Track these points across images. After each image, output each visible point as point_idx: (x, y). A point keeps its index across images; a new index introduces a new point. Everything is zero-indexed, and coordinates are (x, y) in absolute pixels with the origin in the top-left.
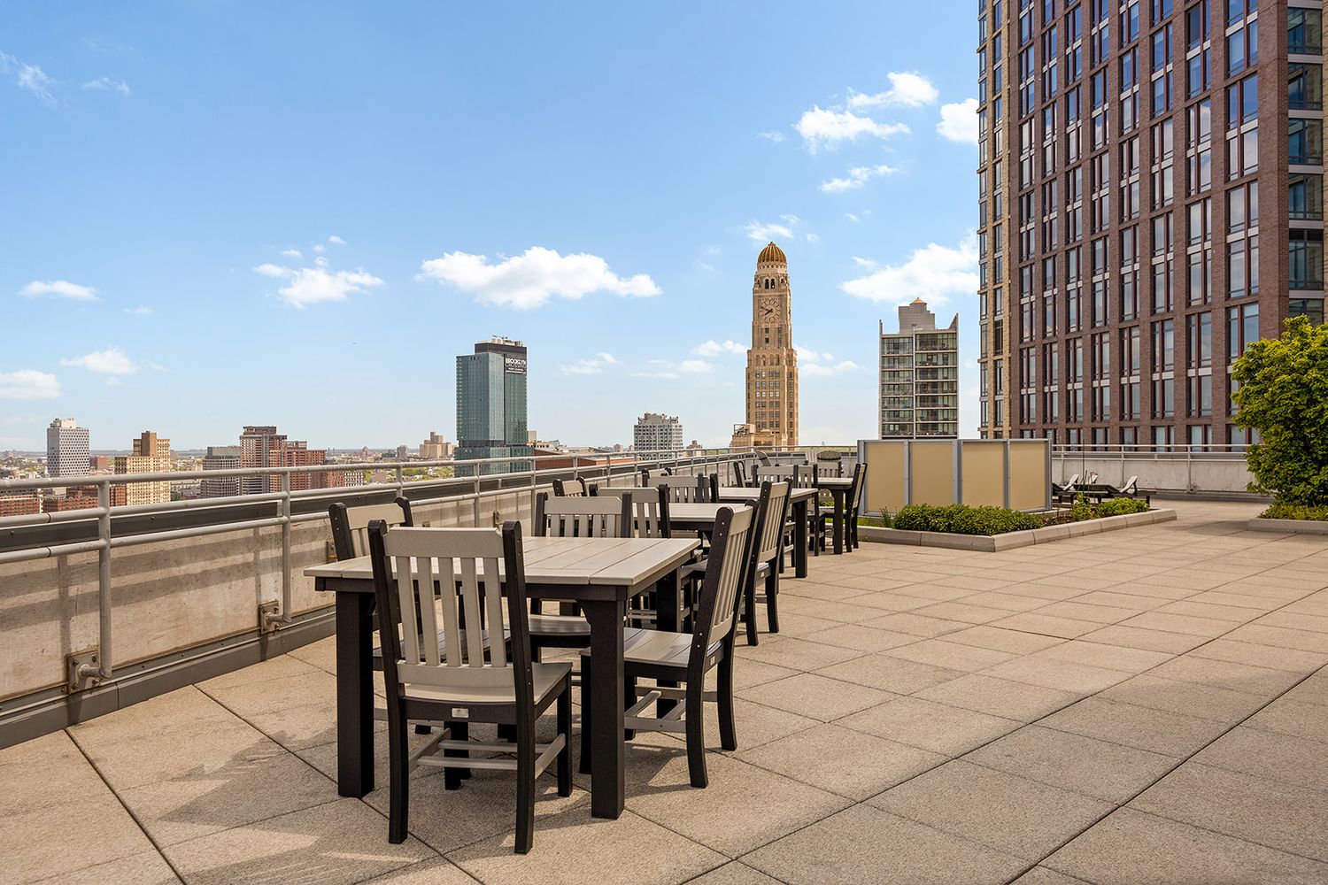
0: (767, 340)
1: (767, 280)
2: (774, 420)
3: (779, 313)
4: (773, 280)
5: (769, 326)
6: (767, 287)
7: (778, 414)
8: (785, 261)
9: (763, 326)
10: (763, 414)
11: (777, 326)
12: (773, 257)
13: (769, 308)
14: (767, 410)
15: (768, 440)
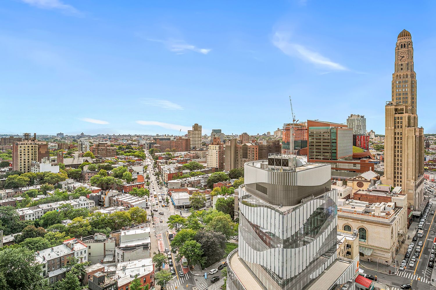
0: (402, 69)
1: (402, 45)
2: (405, 100)
3: (407, 57)
4: (405, 44)
5: (403, 63)
6: (402, 47)
7: (407, 98)
8: (410, 36)
9: (400, 63)
10: (400, 98)
11: (406, 62)
12: (404, 35)
13: (402, 56)
14: (402, 97)
15: (402, 107)
